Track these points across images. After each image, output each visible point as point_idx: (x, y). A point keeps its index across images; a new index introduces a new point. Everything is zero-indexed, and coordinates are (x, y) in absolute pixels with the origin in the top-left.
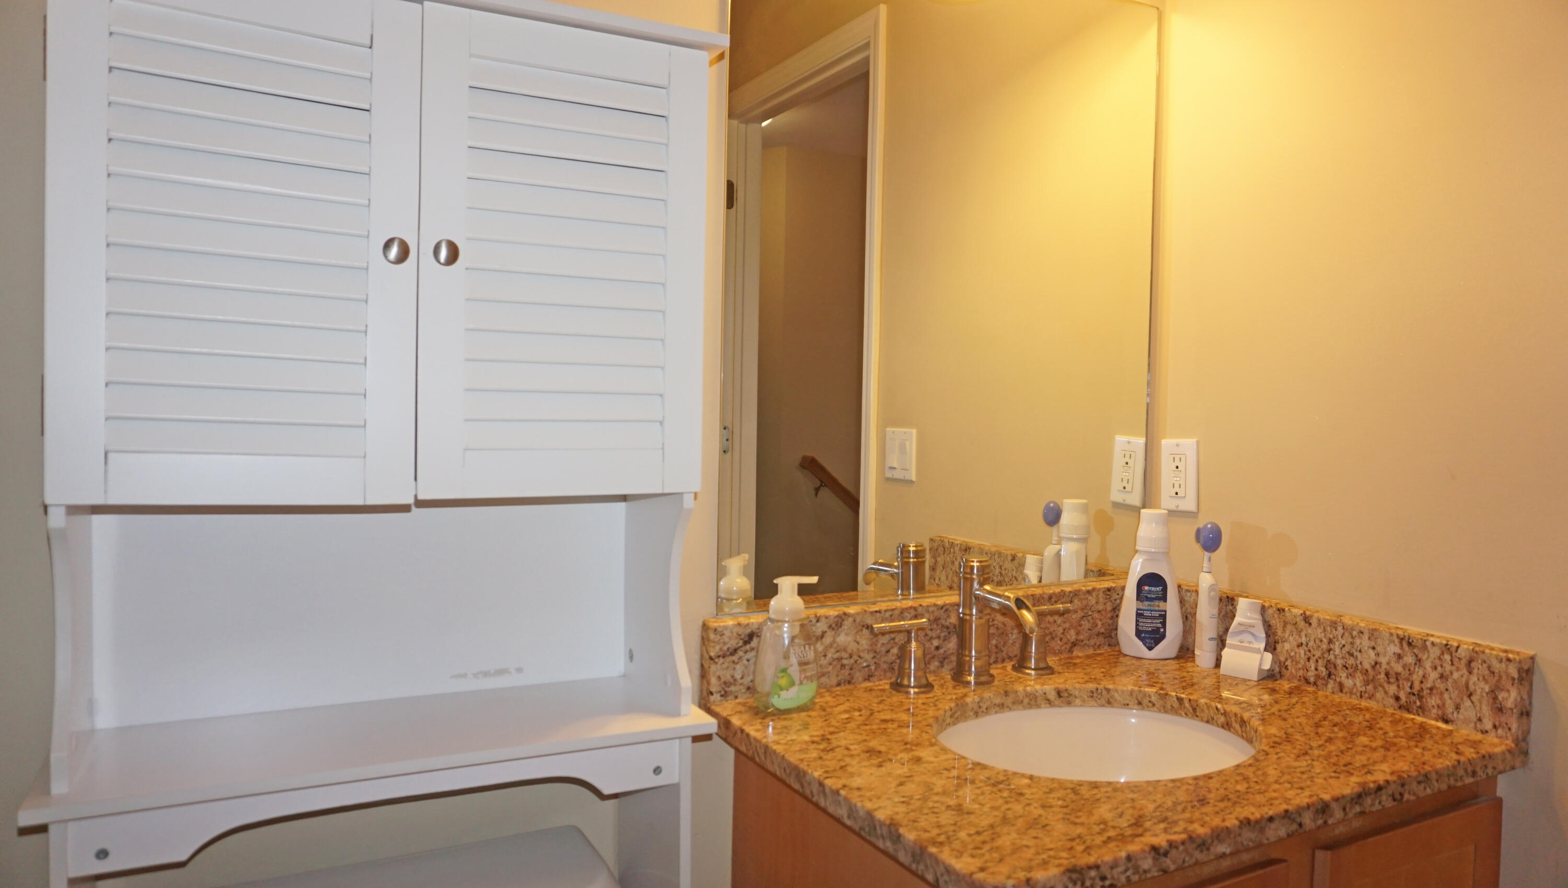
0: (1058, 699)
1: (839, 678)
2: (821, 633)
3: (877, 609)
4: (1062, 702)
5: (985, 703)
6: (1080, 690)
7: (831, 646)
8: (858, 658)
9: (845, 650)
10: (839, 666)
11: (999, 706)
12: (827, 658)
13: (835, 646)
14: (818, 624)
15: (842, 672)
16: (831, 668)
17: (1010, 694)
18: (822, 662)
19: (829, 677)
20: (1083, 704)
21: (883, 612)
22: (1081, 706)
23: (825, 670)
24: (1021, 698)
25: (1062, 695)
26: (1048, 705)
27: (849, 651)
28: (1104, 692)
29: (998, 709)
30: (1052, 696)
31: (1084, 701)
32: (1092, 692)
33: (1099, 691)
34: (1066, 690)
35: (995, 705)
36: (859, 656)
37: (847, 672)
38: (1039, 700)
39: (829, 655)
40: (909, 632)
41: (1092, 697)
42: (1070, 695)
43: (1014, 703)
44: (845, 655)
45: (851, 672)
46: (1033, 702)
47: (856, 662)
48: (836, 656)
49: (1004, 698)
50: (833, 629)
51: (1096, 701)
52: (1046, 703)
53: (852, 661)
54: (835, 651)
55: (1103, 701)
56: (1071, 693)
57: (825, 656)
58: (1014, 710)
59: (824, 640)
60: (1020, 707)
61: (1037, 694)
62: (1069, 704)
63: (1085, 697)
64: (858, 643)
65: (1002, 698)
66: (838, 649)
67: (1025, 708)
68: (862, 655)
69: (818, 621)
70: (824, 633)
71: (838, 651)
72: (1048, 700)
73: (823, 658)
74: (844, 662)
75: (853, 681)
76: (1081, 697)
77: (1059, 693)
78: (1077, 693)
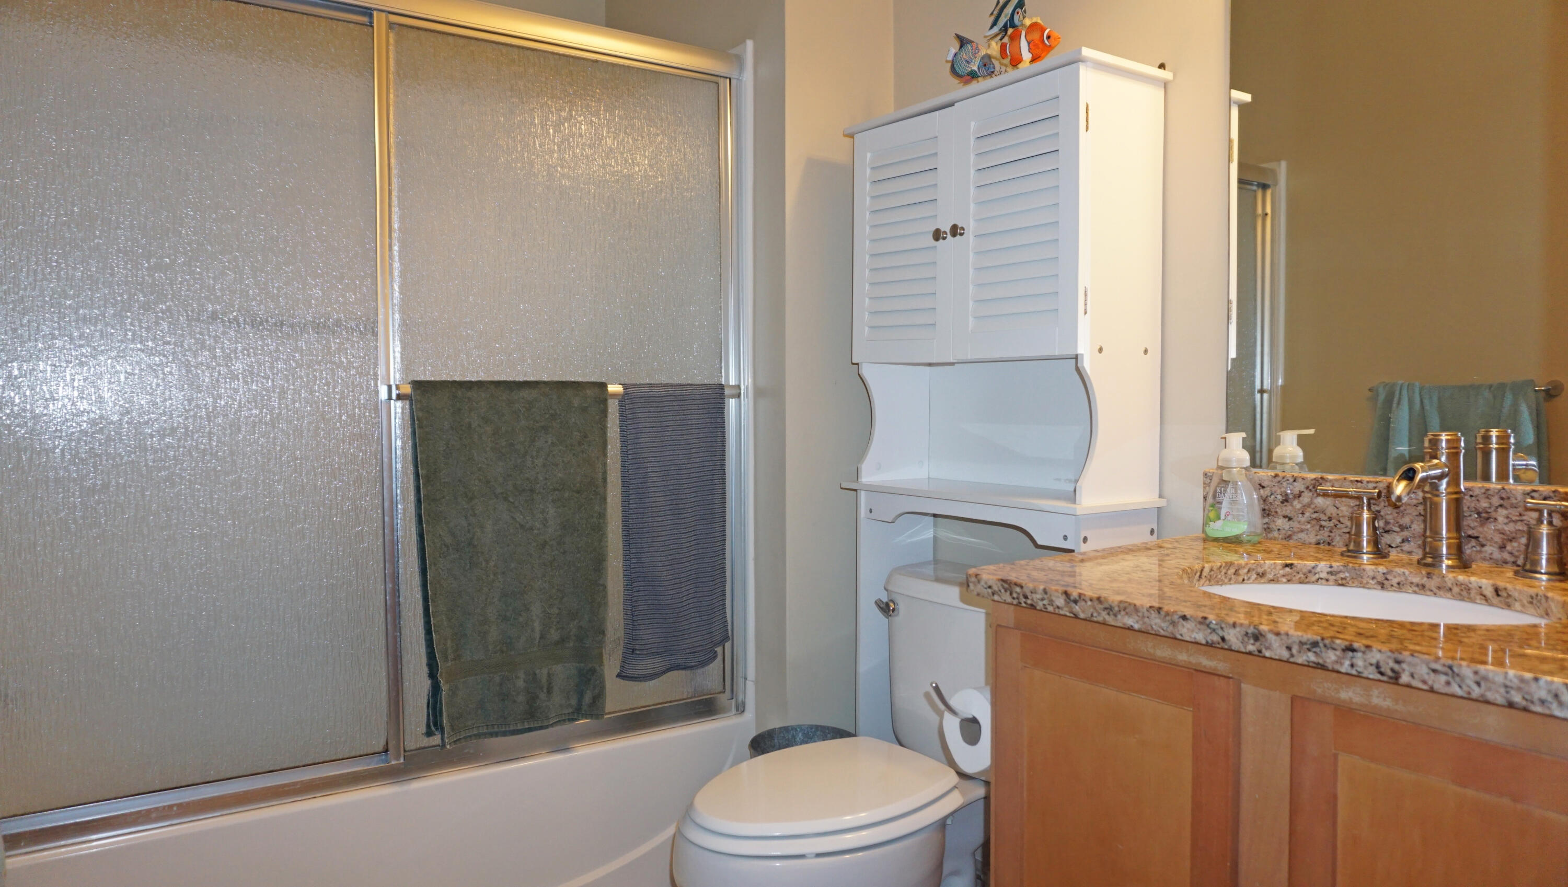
0: (1496, 597)
1: (1318, 537)
2: (1298, 493)
3: (1359, 479)
4: (1500, 601)
5: (1395, 577)
6: (1520, 592)
7: (1309, 505)
8: (1337, 523)
9: (1324, 512)
10: (1318, 527)
11: (1417, 585)
12: (1305, 516)
13: (1313, 506)
14: (1295, 484)
15: (1322, 532)
16: (1309, 526)
17: (1434, 577)
18: (1300, 519)
19: (1307, 534)
20: (1523, 609)
21: (1365, 482)
22: (1521, 612)
23: (1303, 527)
24: (1449, 585)
25: (1500, 593)
26: (1484, 602)
27: (1328, 514)
28: (1543, 600)
29: (1416, 589)
30: (1489, 592)
31: (1523, 606)
32: (1532, 598)
33: (1539, 597)
34: (1505, 589)
35: (1412, 583)
36: (1339, 521)
37: (1327, 534)
38: (1473, 593)
39: (1307, 514)
40: (1359, 498)
41: (1531, 603)
42: (1509, 596)
43: (1439, 588)
44: (1323, 517)
45: (1331, 534)
46: (1464, 593)
47: (1335, 526)
48: (1315, 516)
49: (1425, 579)
50: (1310, 490)
51: (1535, 609)
52: (1481, 599)
53: (1331, 524)
54: (1313, 511)
55: (1541, 611)
56: (1510, 593)
57: (1303, 514)
58: (1441, 597)
59: (1301, 498)
60: (1449, 595)
61: (1470, 586)
62: (1508, 606)
63: (1525, 602)
64: (1337, 508)
65: (1422, 579)
66: (1316, 510)
67: (1454, 597)
68: (1341, 519)
69: (1295, 481)
70: (1301, 493)
71: (1316, 512)
72: (1485, 596)
73: (1300, 515)
74: (1323, 523)
75: (1333, 544)
76: (1520, 600)
77: (1497, 591)
78: (1516, 594)
